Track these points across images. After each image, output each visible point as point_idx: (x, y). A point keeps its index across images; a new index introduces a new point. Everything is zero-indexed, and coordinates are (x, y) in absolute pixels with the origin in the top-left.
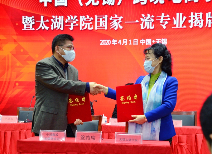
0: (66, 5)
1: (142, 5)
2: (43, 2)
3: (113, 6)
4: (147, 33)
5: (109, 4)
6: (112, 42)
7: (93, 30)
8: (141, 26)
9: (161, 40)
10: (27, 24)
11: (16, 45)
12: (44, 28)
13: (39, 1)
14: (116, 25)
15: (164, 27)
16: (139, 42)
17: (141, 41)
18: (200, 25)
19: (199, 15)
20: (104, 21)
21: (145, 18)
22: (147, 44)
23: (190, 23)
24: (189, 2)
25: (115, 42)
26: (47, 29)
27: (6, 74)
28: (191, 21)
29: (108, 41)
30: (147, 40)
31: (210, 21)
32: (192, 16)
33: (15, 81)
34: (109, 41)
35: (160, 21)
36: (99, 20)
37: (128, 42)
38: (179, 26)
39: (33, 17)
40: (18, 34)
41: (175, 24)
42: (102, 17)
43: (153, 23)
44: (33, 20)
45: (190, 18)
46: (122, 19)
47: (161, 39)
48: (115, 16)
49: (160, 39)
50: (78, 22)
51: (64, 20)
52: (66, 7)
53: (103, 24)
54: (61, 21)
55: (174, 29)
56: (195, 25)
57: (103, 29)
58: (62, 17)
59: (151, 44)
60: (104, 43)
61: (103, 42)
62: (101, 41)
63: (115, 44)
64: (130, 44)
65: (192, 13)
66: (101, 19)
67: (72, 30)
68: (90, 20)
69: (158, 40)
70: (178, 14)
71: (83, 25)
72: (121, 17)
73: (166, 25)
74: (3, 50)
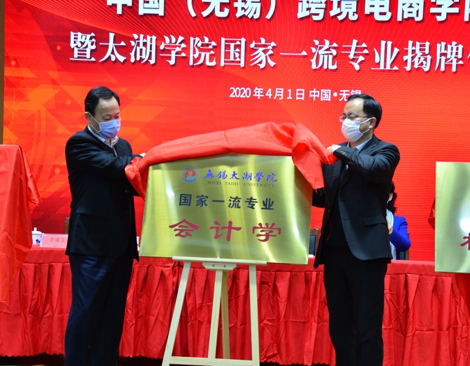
0: (161, 12)
1: (315, 21)
2: (114, 6)
3: (257, 19)
4: (322, 78)
5: (250, 16)
6: (254, 93)
7: (216, 65)
8: (311, 63)
9: (349, 93)
10: (81, 49)
11: (57, 91)
12: (116, 59)
13: (106, 2)
14: (262, 58)
15: (357, 67)
16: (307, 94)
17: (311, 92)
18: (424, 66)
19: (424, 46)
20: (238, 50)
21: (321, 48)
22: (322, 99)
23: (407, 61)
24: (406, 19)
25: (259, 92)
26: (122, 61)
27: (33, 149)
28: (408, 57)
29: (245, 91)
30: (322, 90)
31: (443, 58)
32: (410, 48)
33: (53, 163)
34: (248, 91)
35: (349, 54)
36: (227, 47)
37: (286, 94)
38: (385, 67)
39: (93, 34)
40: (60, 68)
41: (377, 61)
42: (235, 42)
43: (334, 58)
44: (94, 40)
45: (407, 51)
46: (273, 47)
47: (351, 91)
48: (260, 41)
49: (348, 91)
50: (186, 50)
51: (158, 45)
52: (161, 17)
53: (237, 55)
54: (151, 46)
55: (374, 71)
56: (416, 66)
57: (236, 66)
58: (154, 38)
59: (329, 100)
60: (238, 94)
61: (235, 91)
62: (232, 90)
63: (259, 96)
64: (290, 98)
65: (410, 43)
66: (232, 45)
67: (173, 66)
68: (210, 47)
69: (344, 91)
70: (383, 43)
71: (196, 56)
72: (273, 44)
73: (360, 64)
74: (27, 100)
